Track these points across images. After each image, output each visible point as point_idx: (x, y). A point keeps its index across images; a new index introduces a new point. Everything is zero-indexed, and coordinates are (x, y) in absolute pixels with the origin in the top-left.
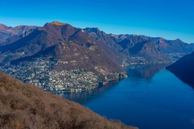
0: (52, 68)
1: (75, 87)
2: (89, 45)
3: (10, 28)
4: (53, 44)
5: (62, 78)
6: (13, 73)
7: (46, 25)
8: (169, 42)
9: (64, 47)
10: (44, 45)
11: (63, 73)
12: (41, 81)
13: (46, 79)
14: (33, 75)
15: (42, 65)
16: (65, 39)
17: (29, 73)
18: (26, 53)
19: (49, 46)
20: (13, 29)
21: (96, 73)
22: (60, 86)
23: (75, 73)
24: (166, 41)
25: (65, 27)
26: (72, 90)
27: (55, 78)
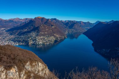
0: (37, 35)
1: (46, 42)
2: (52, 26)
3: (21, 19)
4: (38, 26)
5: (41, 39)
6: (23, 38)
7: (35, 18)
8: (85, 23)
9: (42, 27)
10: (34, 26)
11: (42, 37)
12: (33, 40)
13: (35, 40)
14: (30, 38)
15: (33, 34)
16: (43, 24)
17: (29, 38)
18: (27, 30)
19: (36, 26)
20: (22, 20)
21: (55, 37)
22: (41, 42)
23: (47, 37)
24: (84, 23)
25: (43, 19)
26: (45, 44)
27: (39, 39)
